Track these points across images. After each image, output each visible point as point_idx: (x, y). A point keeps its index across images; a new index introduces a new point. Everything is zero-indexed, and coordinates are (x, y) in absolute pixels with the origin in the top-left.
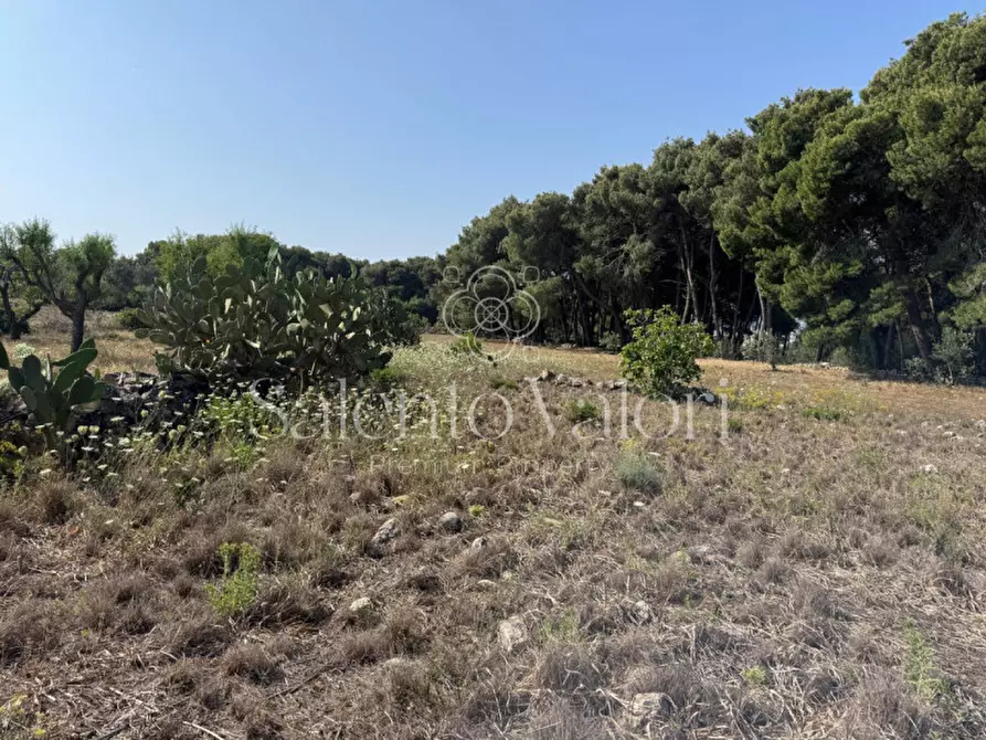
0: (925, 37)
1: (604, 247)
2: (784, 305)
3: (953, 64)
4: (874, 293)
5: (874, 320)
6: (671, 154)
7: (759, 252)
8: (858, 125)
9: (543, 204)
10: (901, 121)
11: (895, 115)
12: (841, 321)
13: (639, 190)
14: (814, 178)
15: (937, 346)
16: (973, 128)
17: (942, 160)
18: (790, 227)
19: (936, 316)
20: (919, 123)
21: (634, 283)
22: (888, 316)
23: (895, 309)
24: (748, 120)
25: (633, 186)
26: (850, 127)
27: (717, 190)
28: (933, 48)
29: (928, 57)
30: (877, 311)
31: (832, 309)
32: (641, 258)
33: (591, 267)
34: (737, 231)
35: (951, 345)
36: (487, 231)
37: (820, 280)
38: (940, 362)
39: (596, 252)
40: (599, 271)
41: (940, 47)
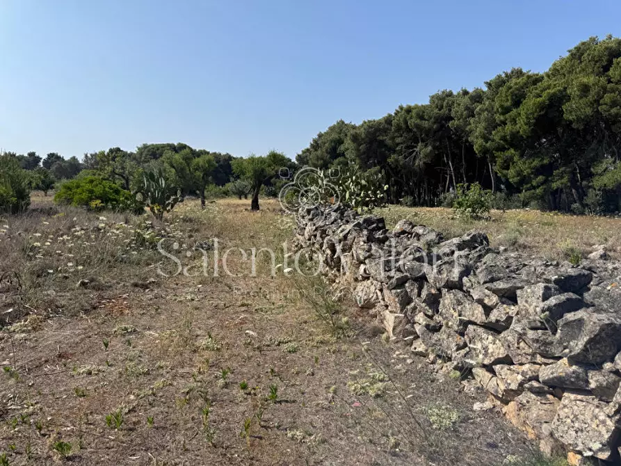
0: (578, 49)
1: (404, 150)
2: (511, 180)
3: (592, 63)
4: (555, 172)
5: (554, 186)
6: (440, 99)
7: (497, 154)
8: (549, 93)
9: (370, 127)
10: (568, 91)
11: (565, 89)
12: (538, 187)
13: (425, 120)
14: (527, 118)
15: (585, 198)
16: (603, 97)
17: (589, 111)
18: (514, 141)
19: (581, 183)
20: (578, 93)
21: (420, 169)
22: (562, 184)
23: (565, 180)
24: (486, 83)
25: (421, 118)
26: (545, 94)
27: (472, 120)
28: (583, 54)
29: (580, 58)
30: (556, 181)
31: (534, 181)
32: (426, 156)
33: (397, 161)
34: (484, 143)
35: (592, 197)
36: (332, 141)
37: (529, 168)
38: (587, 205)
39: (400, 153)
40: (401, 163)
41: (585, 55)
